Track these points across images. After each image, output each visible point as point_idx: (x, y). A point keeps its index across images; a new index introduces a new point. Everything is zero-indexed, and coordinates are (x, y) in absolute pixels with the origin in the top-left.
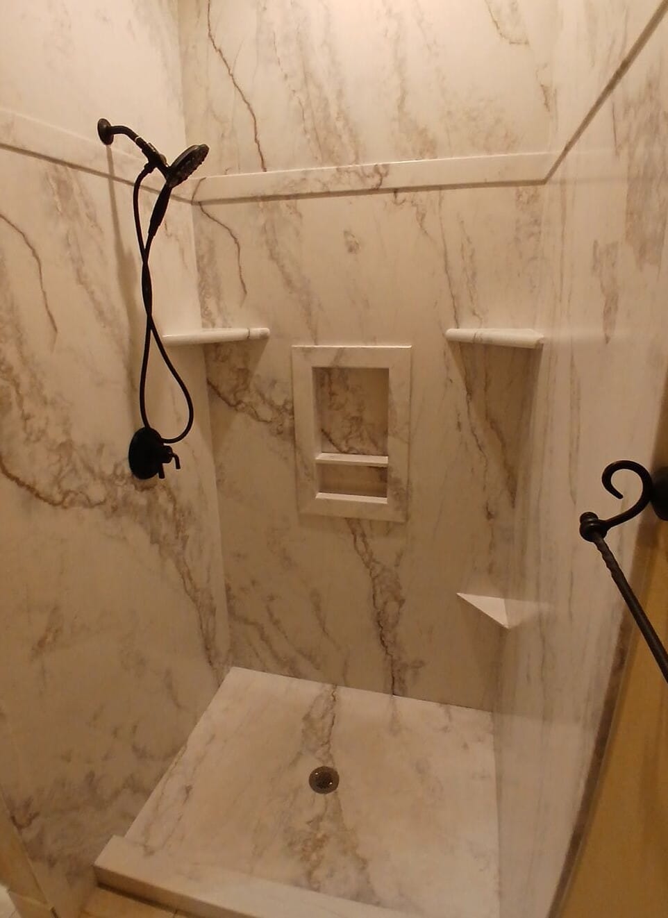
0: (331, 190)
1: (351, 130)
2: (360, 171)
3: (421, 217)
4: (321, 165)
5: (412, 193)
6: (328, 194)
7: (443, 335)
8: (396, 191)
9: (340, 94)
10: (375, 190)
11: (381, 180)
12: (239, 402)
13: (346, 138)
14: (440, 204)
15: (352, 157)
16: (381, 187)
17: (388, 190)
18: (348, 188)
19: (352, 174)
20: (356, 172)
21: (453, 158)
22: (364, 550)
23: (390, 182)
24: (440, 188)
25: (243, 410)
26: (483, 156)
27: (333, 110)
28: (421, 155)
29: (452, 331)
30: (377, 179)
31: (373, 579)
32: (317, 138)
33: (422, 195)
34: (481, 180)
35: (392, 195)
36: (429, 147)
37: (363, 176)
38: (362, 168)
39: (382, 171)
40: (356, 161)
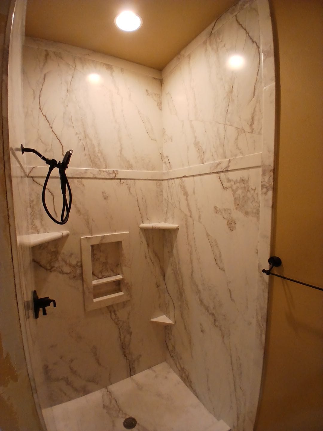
0: (97, 177)
1: (104, 158)
2: (108, 172)
3: (129, 189)
4: (93, 168)
5: (125, 180)
6: (96, 178)
7: (139, 227)
8: (120, 179)
9: (99, 144)
10: (114, 178)
11: (116, 175)
12: (52, 267)
13: (102, 160)
14: (135, 185)
15: (104, 167)
16: (116, 178)
17: (118, 179)
18: (103, 177)
19: (105, 172)
20: (107, 172)
21: (138, 171)
22: (115, 317)
23: (119, 176)
24: (135, 179)
25: (55, 271)
26: (146, 171)
27: (97, 149)
28: (128, 168)
29: (142, 225)
30: (114, 175)
31: (119, 329)
32: (90, 158)
33: (129, 181)
34: (147, 178)
35: (119, 180)
36: (130, 167)
37: (109, 174)
38: (109, 171)
39: (115, 172)
40: (106, 168)
